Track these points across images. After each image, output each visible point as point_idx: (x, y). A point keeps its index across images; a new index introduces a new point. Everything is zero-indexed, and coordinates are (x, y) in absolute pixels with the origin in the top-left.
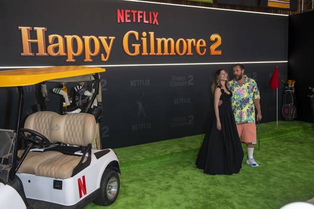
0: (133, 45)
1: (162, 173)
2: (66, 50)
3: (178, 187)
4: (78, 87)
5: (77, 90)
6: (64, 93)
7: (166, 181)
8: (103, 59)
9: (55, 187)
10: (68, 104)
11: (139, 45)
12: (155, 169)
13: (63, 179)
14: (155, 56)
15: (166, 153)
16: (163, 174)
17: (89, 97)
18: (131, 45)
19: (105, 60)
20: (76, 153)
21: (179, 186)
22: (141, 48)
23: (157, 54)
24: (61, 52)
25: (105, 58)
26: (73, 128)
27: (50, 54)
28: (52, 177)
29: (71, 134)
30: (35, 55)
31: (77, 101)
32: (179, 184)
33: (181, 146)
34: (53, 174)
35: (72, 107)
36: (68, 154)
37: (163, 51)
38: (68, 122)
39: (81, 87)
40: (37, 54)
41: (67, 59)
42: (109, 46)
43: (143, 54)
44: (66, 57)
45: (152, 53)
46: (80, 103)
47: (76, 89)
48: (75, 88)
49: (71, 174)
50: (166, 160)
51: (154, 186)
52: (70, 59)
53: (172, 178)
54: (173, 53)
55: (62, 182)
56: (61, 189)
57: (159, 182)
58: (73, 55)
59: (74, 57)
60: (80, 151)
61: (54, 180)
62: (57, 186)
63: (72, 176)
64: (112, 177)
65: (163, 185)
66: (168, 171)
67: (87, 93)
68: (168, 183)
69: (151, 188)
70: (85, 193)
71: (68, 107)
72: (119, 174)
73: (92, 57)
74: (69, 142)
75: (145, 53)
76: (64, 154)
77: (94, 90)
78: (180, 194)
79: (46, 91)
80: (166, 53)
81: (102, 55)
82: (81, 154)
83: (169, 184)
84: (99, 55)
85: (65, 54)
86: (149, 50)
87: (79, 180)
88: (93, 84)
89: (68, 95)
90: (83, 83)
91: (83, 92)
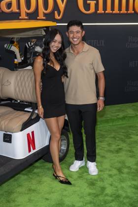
0: (88, 2)
1: (112, 136)
2: (19, 7)
3: (129, 151)
4: (29, 43)
6: (15, 49)
7: (117, 144)
8: (57, 17)
9: (5, 141)
10: (20, 61)
11: (95, 2)
12: (106, 131)
13: (12, 133)
14: (112, 14)
15: (118, 117)
16: (114, 137)
18: (86, 2)
19: (59, 18)
20: (26, 109)
21: (130, 149)
22: (97, 5)
23: (114, 12)
24: (14, 8)
25: (59, 16)
26: (23, 84)
27: (3, 10)
28: (2, 131)
29: (21, 89)
31: (29, 58)
32: (130, 147)
33: (134, 110)
34: (3, 127)
35: (23, 64)
36: (18, 110)
37: (120, 9)
38: (19, 78)
39: (32, 44)
41: (20, 16)
42: (63, 2)
43: (98, 12)
44: (19, 14)
45: (109, 11)
46: (31, 60)
47: (27, 46)
48: (27, 44)
49: (21, 129)
50: (117, 124)
51: (104, 148)
52: (23, 15)
53: (124, 141)
54: (131, 11)
55: (11, 135)
56: (11, 143)
57: (109, 145)
58: (26, 12)
59: (27, 14)
60: (30, 108)
61: (4, 134)
62: (6, 139)
63: (21, 130)
65: (113, 147)
66: (120, 134)
67: (38, 49)
68: (118, 145)
69: (101, 149)
70: (34, 148)
71: (19, 63)
72: (68, 133)
73: (45, 15)
74: (20, 98)
75: (101, 11)
76: (15, 109)
78: (131, 157)
80: (124, 11)
81: (56, 12)
82: (31, 110)
83: (120, 147)
84: (52, 13)
85: (18, 11)
86: (105, 8)
87: (28, 135)
88: (44, 39)
89: (20, 52)
90: (35, 40)
91: (34, 48)
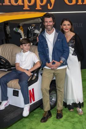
2: (23, 1)
4: (30, 27)
5: (30, 30)
6: (21, 31)
8: (49, 8)
9: (14, 95)
17: (38, 34)
19: (51, 8)
24: (20, 2)
25: (51, 7)
27: (13, 4)
28: (12, 88)
30: (2, 4)
31: (30, 37)
34: (13, 86)
39: (32, 27)
40: (4, 4)
41: (24, 8)
43: (78, 3)
44: (23, 6)
45: (85, 2)
46: (32, 39)
48: (29, 28)
52: (26, 8)
55: (18, 91)
56: (18, 96)
58: (28, 5)
59: (29, 6)
61: (13, 90)
64: (52, 91)
67: (37, 31)
70: (34, 100)
73: (41, 6)
75: (80, 3)
77: (41, 29)
79: (9, 30)
81: (49, 4)
84: (46, 4)
85: (22, 4)
87: (30, 91)
88: (41, 25)
89: (24, 33)
90: (35, 25)
91: (34, 31)
